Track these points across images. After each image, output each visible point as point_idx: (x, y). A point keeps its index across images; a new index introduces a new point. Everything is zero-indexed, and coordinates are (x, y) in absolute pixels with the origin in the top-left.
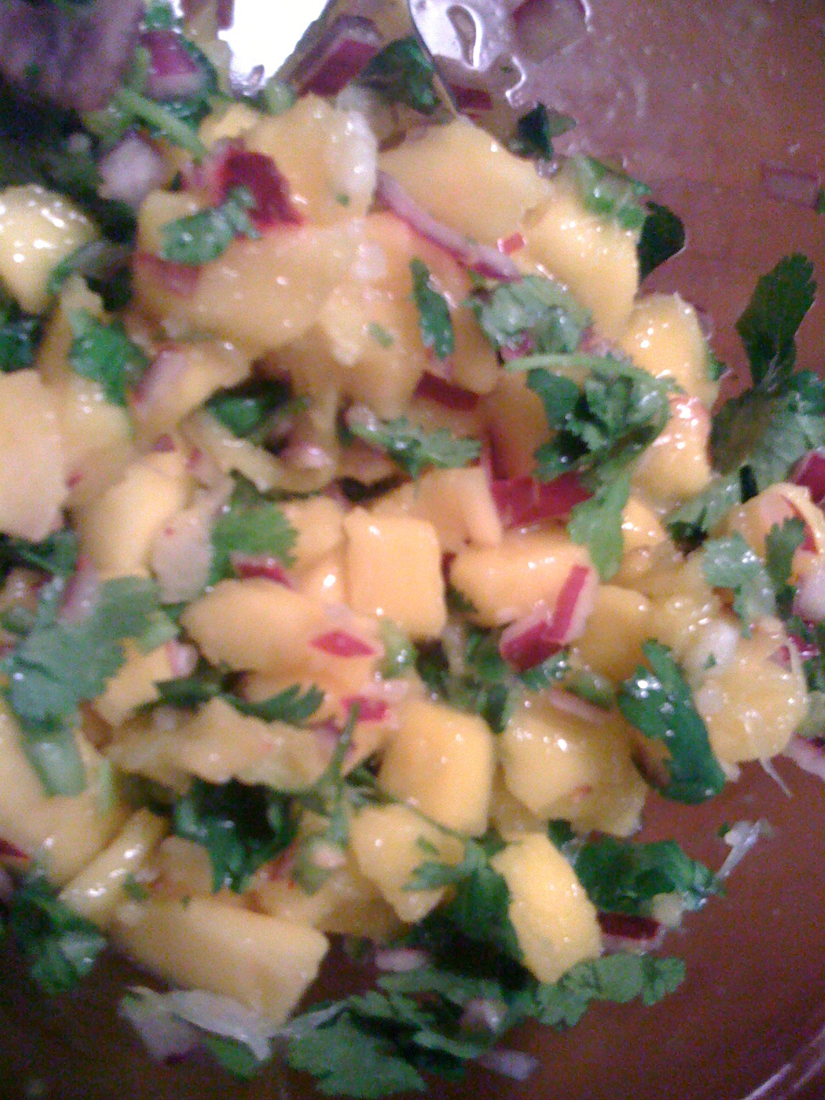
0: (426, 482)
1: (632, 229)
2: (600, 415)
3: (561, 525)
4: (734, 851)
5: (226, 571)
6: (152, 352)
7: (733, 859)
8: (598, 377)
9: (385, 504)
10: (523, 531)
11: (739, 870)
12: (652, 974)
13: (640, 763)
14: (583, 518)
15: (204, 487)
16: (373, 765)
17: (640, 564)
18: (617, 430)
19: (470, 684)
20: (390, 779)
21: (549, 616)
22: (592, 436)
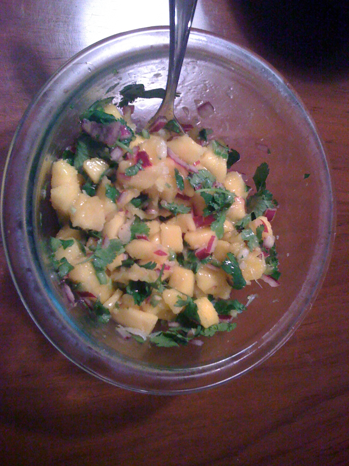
0: (179, 217)
1: (226, 158)
2: (218, 202)
3: (210, 226)
4: (249, 300)
5: (134, 238)
6: (121, 191)
7: (249, 302)
8: (217, 193)
9: (169, 222)
10: (201, 228)
11: (249, 305)
12: (229, 326)
13: (228, 281)
14: (215, 225)
15: (128, 218)
16: (167, 281)
17: (229, 235)
18: (222, 205)
19: (189, 263)
20: (171, 284)
21: (206, 247)
22: (216, 207)
